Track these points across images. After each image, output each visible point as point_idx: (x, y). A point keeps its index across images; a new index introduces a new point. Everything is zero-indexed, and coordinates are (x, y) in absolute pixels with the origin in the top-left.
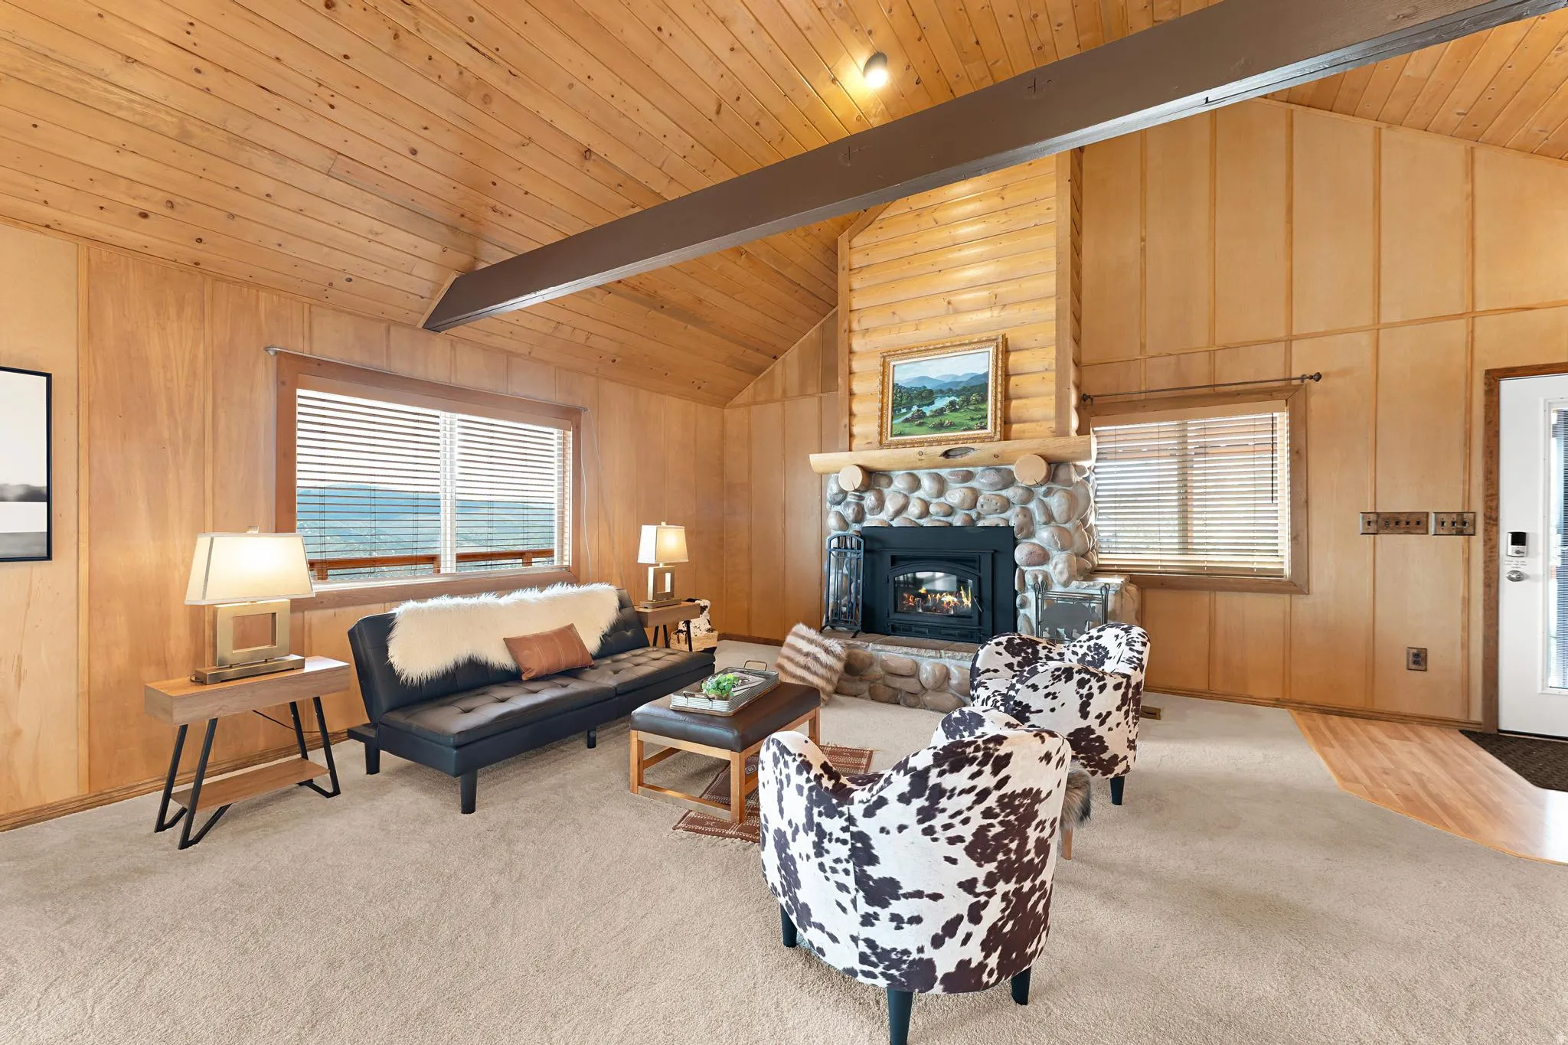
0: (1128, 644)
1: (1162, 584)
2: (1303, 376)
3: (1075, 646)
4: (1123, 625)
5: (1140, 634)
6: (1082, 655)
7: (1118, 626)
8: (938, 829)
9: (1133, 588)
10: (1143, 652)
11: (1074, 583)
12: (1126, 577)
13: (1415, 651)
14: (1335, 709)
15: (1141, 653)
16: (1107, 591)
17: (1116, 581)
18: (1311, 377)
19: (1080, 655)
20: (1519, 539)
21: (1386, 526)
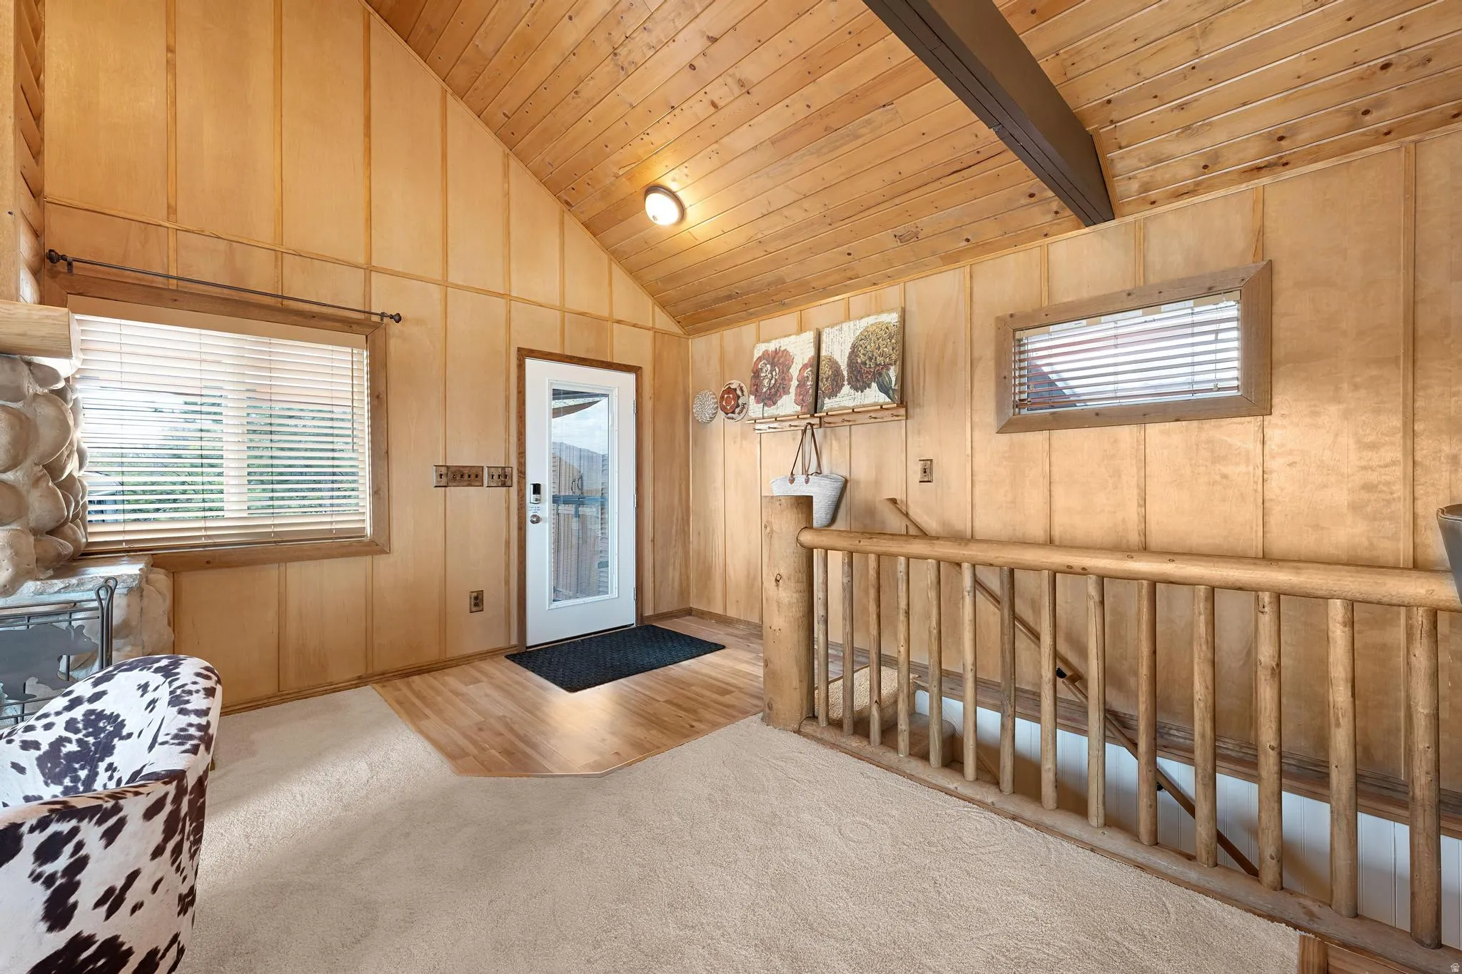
0: (175, 700)
1: (208, 562)
2: (383, 313)
3: (29, 729)
4: (158, 660)
5: (198, 675)
6: (51, 745)
7: (144, 665)
9: (160, 577)
10: (209, 709)
11: (29, 587)
12: (146, 558)
13: (475, 594)
14: (414, 670)
15: (205, 712)
16: (111, 592)
17: (129, 570)
18: (392, 317)
19: (45, 747)
20: (537, 489)
21: (454, 478)
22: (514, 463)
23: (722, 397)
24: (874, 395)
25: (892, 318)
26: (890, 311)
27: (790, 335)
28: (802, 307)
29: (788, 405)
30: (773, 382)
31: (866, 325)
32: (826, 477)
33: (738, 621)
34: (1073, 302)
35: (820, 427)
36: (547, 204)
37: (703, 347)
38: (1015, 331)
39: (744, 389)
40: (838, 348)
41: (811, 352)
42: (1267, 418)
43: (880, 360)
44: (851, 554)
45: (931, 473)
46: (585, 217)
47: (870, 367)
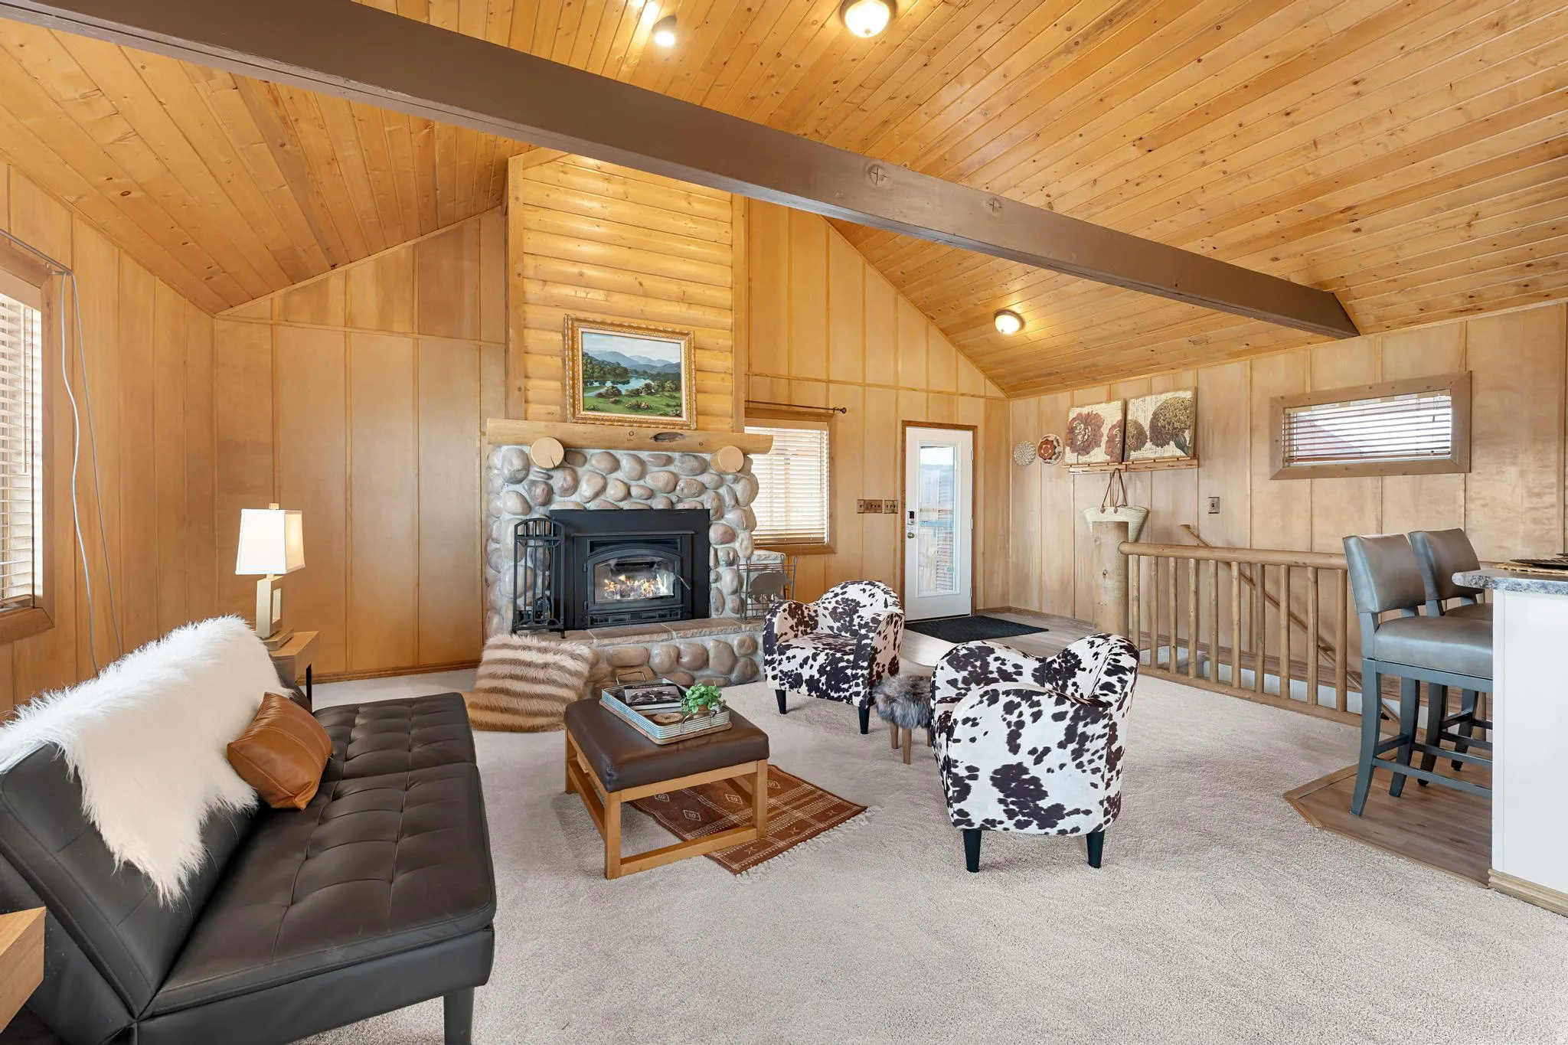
2: (836, 408)
8: (1086, 763)
18: (841, 410)
19: (830, 610)
20: (912, 515)
21: (867, 508)
22: (899, 498)
23: (1040, 447)
24: (1171, 450)
25: (1188, 395)
26: (1186, 389)
27: (1101, 403)
28: (1111, 382)
29: (1099, 454)
30: (1086, 437)
31: (1165, 398)
32: (1131, 508)
33: (1053, 616)
34: (1328, 391)
35: (1126, 471)
36: (917, 319)
37: (1024, 409)
38: (1285, 408)
39: (1060, 440)
40: (1142, 413)
41: (1119, 417)
42: (1469, 475)
43: (1177, 425)
44: (1157, 557)
45: (1219, 508)
46: (942, 326)
47: (1169, 429)
